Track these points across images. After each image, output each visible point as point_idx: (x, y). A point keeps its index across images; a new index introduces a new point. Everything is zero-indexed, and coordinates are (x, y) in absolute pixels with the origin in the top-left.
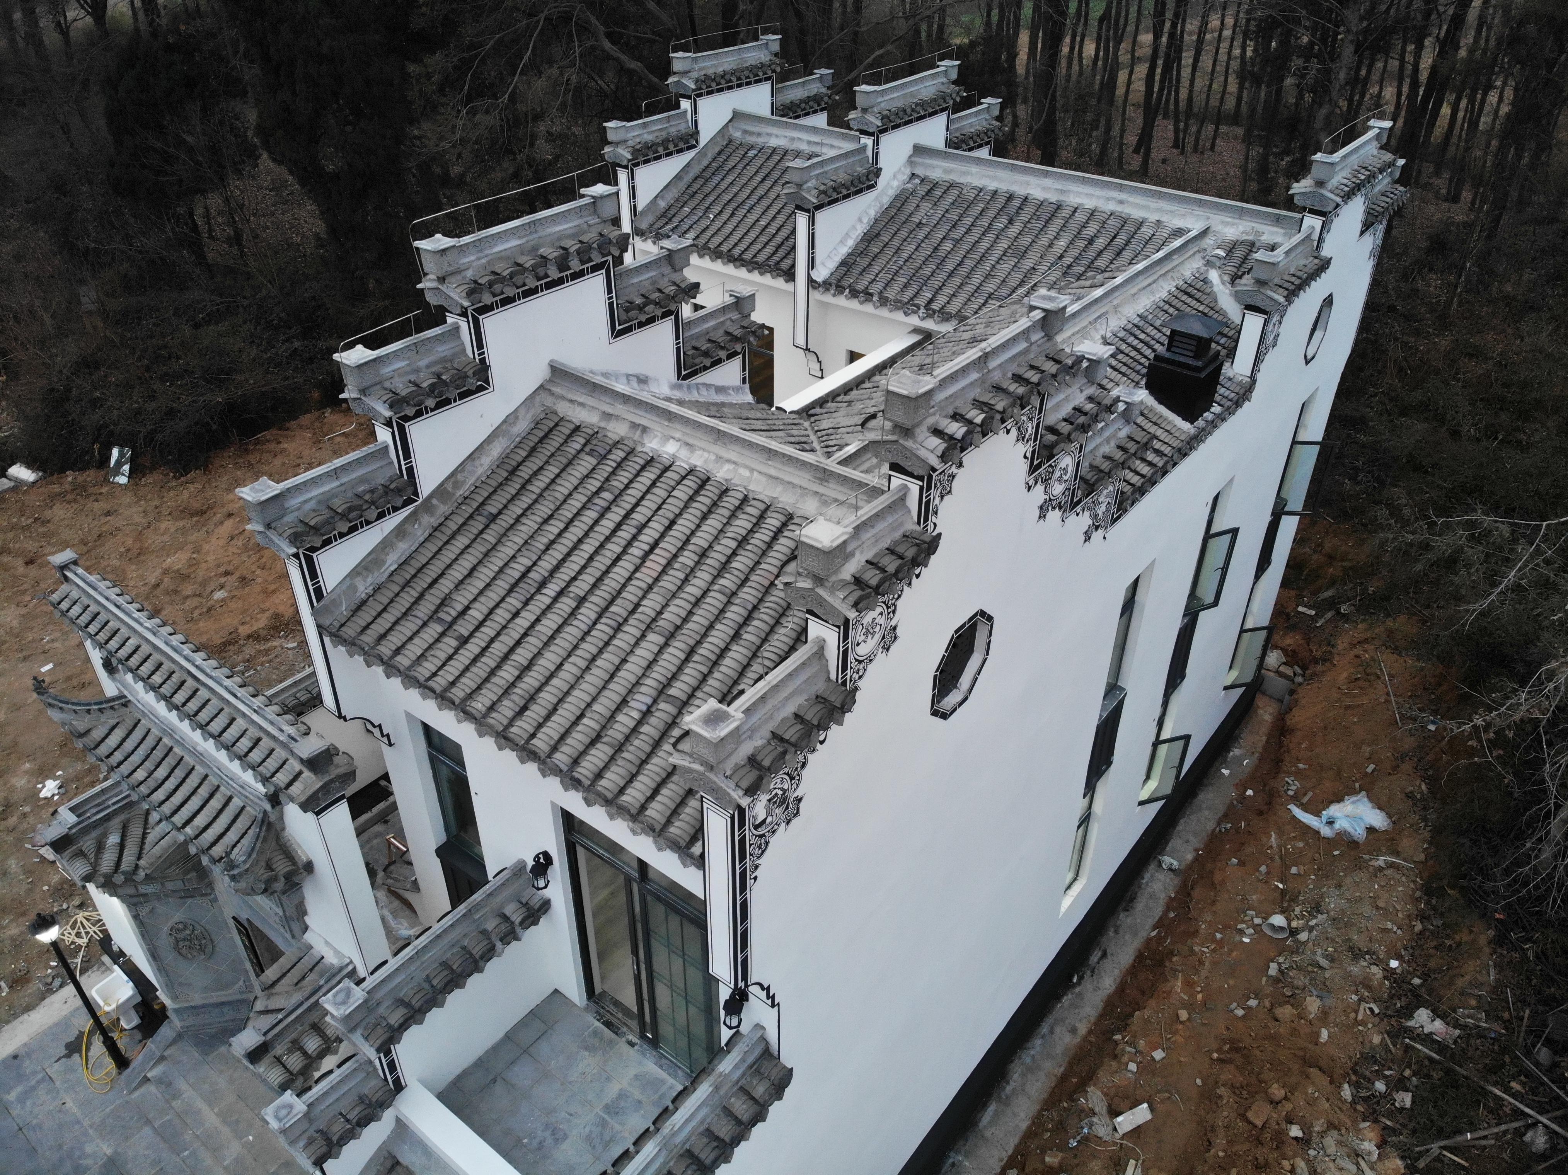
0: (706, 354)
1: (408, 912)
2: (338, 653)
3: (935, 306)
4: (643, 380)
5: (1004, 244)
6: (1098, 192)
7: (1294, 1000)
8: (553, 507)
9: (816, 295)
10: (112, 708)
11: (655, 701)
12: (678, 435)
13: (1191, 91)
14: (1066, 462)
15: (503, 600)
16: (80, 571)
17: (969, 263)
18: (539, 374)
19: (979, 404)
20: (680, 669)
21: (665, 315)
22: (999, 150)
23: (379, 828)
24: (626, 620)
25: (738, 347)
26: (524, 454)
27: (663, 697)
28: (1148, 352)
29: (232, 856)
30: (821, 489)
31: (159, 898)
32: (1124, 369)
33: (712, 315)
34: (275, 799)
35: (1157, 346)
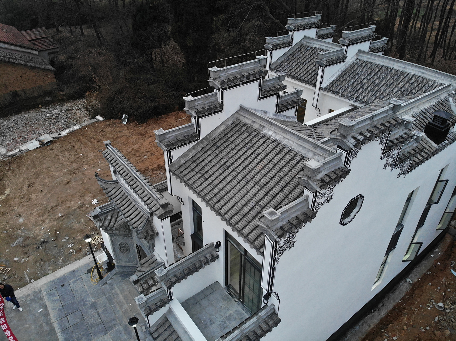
0: (285, 106)
1: (181, 251)
2: (174, 178)
3: (359, 99)
4: (265, 112)
5: (383, 82)
6: (416, 69)
7: (441, 330)
8: (235, 146)
9: (321, 92)
10: (114, 183)
11: (255, 205)
12: (273, 129)
13: (450, 41)
14: (395, 152)
15: (218, 170)
16: (111, 146)
17: (371, 87)
18: (236, 108)
19: (369, 131)
20: (264, 197)
21: (274, 94)
22: (386, 53)
23: (177, 226)
24: (250, 181)
25: (295, 105)
26: (229, 130)
27: (257, 204)
28: (426, 121)
29: (138, 228)
30: (314, 150)
31: (118, 235)
32: (418, 125)
33: (289, 95)
34: (151, 214)
35: (429, 119)
